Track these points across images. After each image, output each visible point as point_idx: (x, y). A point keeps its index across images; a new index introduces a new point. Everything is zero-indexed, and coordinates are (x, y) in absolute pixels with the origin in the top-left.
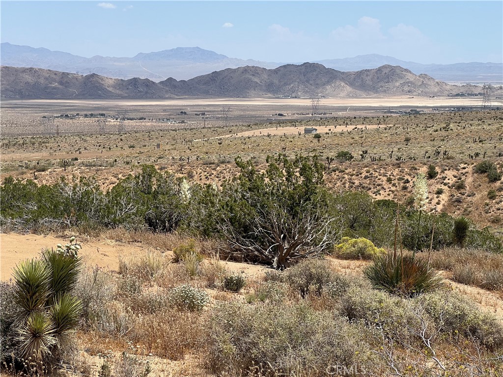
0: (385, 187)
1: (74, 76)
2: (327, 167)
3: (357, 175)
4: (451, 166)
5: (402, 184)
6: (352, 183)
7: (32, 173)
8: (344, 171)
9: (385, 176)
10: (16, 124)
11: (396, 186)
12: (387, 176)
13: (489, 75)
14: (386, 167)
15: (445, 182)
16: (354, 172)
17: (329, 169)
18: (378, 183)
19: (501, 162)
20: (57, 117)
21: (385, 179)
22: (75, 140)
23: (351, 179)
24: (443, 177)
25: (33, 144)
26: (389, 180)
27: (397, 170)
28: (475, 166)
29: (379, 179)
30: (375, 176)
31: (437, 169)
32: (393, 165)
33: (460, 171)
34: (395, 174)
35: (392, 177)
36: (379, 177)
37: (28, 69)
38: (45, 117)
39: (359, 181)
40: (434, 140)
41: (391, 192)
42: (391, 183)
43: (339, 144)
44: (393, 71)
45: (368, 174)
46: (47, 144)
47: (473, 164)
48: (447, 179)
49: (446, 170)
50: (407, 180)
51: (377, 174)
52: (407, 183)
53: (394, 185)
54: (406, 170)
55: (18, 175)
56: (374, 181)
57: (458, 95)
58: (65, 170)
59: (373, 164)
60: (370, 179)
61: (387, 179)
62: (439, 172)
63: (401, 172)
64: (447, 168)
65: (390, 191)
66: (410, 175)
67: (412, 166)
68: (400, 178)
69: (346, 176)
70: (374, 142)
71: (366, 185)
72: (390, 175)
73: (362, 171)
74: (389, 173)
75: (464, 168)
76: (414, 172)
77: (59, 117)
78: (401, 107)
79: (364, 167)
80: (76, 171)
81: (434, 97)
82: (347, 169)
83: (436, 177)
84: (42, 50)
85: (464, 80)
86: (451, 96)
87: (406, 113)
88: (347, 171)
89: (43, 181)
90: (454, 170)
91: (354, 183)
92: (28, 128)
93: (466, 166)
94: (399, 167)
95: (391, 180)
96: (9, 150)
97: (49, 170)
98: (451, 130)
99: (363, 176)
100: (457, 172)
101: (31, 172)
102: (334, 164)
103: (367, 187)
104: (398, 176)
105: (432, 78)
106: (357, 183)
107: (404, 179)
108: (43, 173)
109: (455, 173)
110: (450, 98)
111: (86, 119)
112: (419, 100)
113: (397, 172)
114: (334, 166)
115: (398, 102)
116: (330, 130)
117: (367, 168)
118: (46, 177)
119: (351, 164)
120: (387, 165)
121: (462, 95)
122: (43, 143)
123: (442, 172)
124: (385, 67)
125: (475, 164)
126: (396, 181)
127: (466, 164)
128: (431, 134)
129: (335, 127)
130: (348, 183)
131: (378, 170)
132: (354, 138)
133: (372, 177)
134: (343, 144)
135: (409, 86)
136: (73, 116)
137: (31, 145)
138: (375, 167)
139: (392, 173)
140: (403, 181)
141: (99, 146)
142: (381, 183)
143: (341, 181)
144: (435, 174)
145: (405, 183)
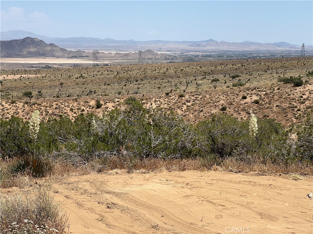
0: (69, 114)
2: (28, 102)
3: (50, 107)
4: (110, 100)
5: (80, 112)
6: (47, 112)
8: (41, 105)
9: (69, 107)
11: (76, 114)
12: (70, 107)
13: (90, 45)
14: (68, 101)
15: (107, 110)
16: (48, 105)
17: (30, 103)
18: (65, 112)
19: (140, 97)
21: (69, 109)
23: (46, 110)
24: (106, 107)
26: (72, 110)
27: (75, 103)
28: (125, 100)
29: (65, 109)
30: (62, 107)
31: (102, 102)
32: (73, 100)
33: (116, 103)
34: (75, 106)
35: (73, 108)
36: (65, 108)
39: (52, 111)
40: (78, 84)
41: (73, 118)
42: (73, 112)
43: (16, 87)
44: (33, 41)
45: (57, 106)
47: (123, 99)
48: (108, 109)
49: (107, 103)
50: (83, 109)
51: (63, 106)
52: (84, 111)
53: (75, 113)
54: (82, 103)
56: (62, 111)
57: (73, 57)
59: (59, 99)
60: (59, 110)
61: (70, 109)
62: (103, 104)
63: (78, 104)
64: (108, 101)
65: (73, 116)
66: (84, 106)
67: (85, 100)
68: (78, 108)
69: (42, 107)
70: (40, 85)
71: (57, 113)
72: (72, 107)
73: (53, 104)
74: (71, 105)
75: (118, 101)
76: (86, 105)
78: (39, 64)
79: (54, 102)
81: (59, 58)
82: (42, 103)
83: (101, 107)
85: (76, 48)
86: (69, 57)
87: (42, 67)
88: (43, 104)
90: (112, 103)
91: (48, 112)
93: (119, 100)
94: (77, 101)
95: (73, 110)
98: (86, 78)
99: (54, 107)
100: (114, 103)
102: (33, 100)
103: (58, 115)
104: (77, 107)
105: (57, 46)
106: (50, 112)
107: (81, 109)
109: (113, 104)
110: (69, 58)
112: (50, 59)
113: (76, 105)
114: (33, 101)
115: (37, 60)
116: (4, 78)
117: (56, 102)
119: (44, 100)
120: (69, 100)
121: (76, 57)
123: (105, 104)
124: (28, 38)
125: (124, 99)
126: (76, 111)
127: (119, 98)
128: (75, 80)
129: (7, 76)
130: (45, 112)
131: (63, 103)
132: (25, 83)
133: (60, 108)
134: (19, 87)
135: (43, 51)
138: (61, 101)
139: (73, 105)
140: (80, 110)
142: (66, 111)
143: (40, 111)
144: (101, 105)
145: (82, 111)
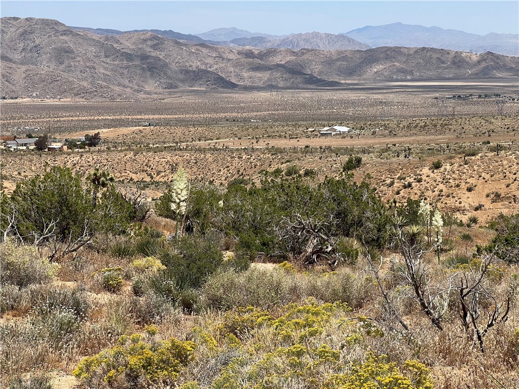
1: (467, 55)
7: (461, 158)
10: (407, 106)
20: (449, 98)
22: (479, 122)
25: (435, 126)
37: (420, 49)
38: (436, 98)
46: (450, 127)
55: (447, 160)
58: (498, 155)
77: (451, 98)
80: (510, 156)
84: (435, 30)
89: (475, 167)
92: (420, 110)
96: (411, 132)
97: (480, 155)
101: (459, 156)
108: (473, 158)
111: (480, 99)
118: (478, 163)
122: (446, 125)
136: (466, 97)
137: (433, 127)
141: (508, 129)
